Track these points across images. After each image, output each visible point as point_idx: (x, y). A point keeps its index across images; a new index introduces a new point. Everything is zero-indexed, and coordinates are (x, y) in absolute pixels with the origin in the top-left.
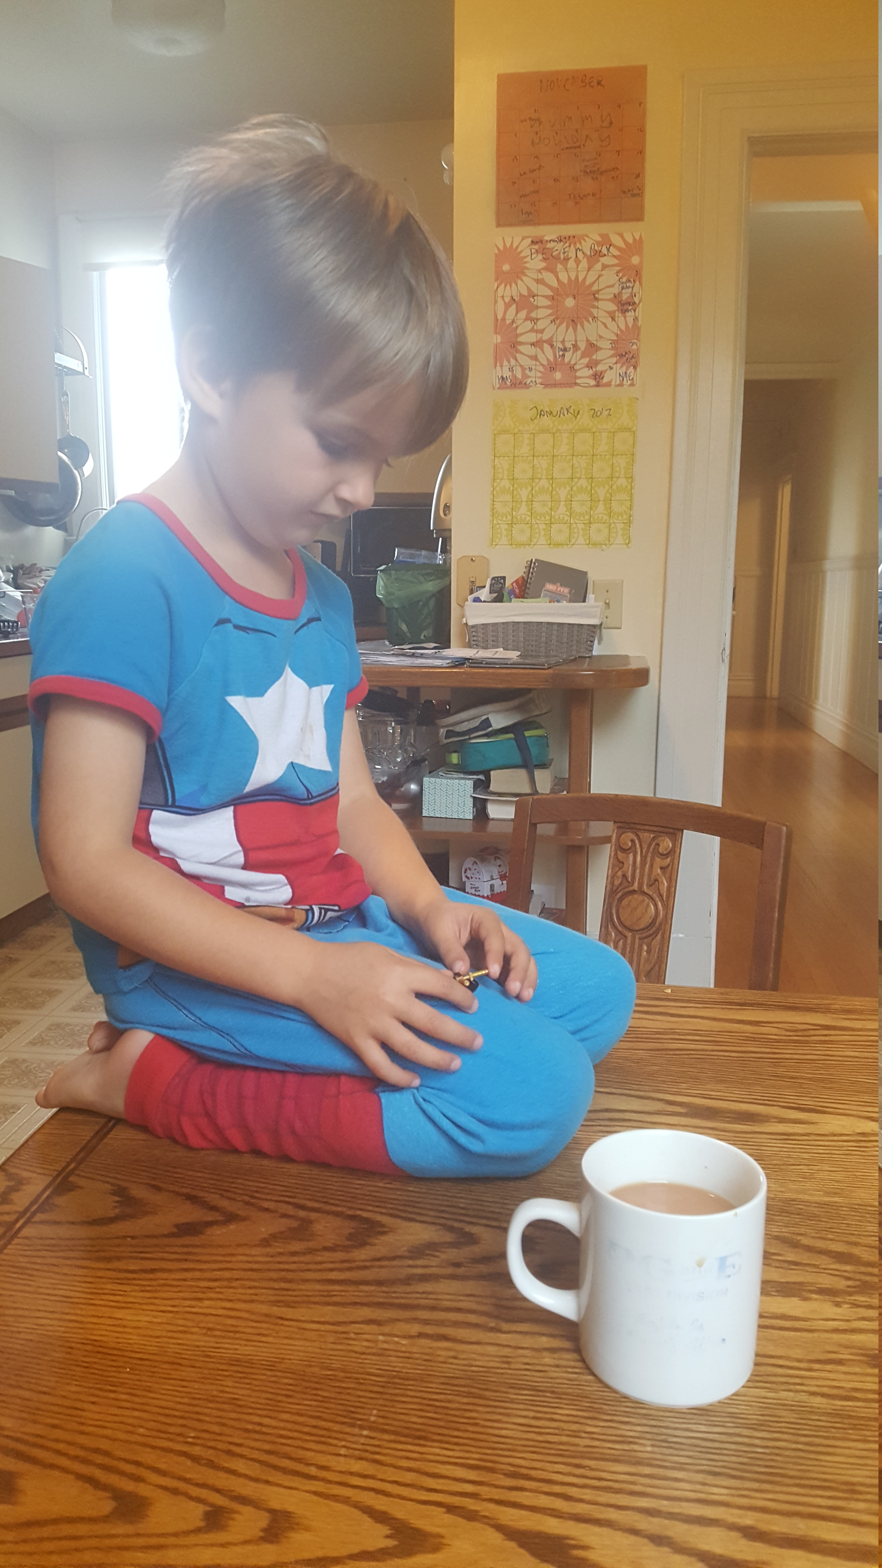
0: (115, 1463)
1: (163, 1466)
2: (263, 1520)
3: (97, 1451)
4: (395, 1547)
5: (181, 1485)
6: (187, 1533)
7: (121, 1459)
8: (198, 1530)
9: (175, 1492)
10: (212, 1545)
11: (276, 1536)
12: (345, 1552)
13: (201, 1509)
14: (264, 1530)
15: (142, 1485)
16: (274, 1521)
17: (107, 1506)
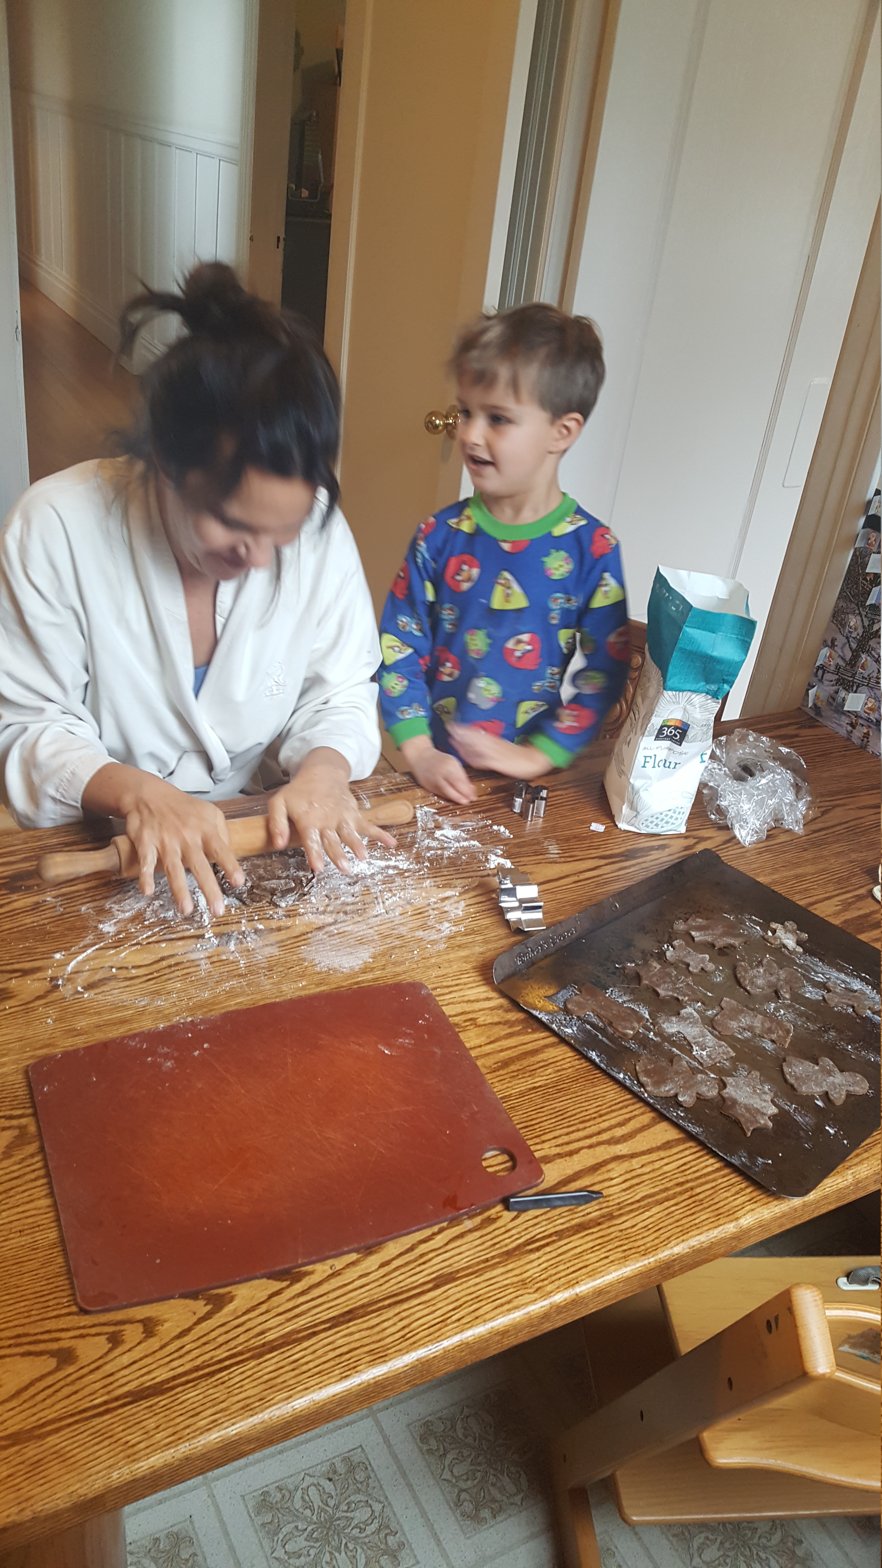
0: (35, 1338)
1: (64, 1326)
2: (140, 1328)
3: (18, 1336)
4: (212, 1309)
5: (82, 1331)
6: (107, 1353)
7: (36, 1334)
8: (110, 1350)
9: (82, 1336)
10: (124, 1353)
11: (151, 1332)
12: (190, 1324)
13: (103, 1338)
14: (143, 1333)
15: (59, 1342)
16: (145, 1326)
17: (52, 1363)
